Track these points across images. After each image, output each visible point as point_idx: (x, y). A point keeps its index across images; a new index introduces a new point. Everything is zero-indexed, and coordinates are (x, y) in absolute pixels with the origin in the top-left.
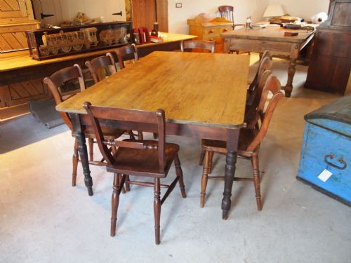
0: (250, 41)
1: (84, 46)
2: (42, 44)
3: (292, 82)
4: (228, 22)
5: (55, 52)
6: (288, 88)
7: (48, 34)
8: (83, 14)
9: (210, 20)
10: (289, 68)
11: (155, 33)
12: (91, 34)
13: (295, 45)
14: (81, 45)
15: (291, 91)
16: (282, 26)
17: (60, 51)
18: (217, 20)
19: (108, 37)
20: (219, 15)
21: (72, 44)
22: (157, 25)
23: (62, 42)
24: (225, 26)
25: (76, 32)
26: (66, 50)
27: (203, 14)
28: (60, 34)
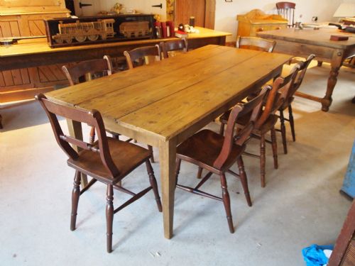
0: (288, 43)
1: (100, 37)
2: (58, 32)
3: (331, 94)
4: (284, 20)
5: (69, 41)
6: (327, 102)
7: (63, 23)
8: (121, 5)
9: (265, 17)
10: (329, 79)
11: (181, 27)
12: (107, 25)
13: (338, 51)
14: (96, 35)
15: (330, 104)
16: (340, 28)
17: (74, 40)
18: (273, 17)
19: (126, 29)
20: (276, 12)
21: (87, 34)
22: (194, 19)
23: (77, 31)
24: (279, 24)
25: (92, 23)
26: (80, 40)
27: (256, 10)
28: (76, 24)
